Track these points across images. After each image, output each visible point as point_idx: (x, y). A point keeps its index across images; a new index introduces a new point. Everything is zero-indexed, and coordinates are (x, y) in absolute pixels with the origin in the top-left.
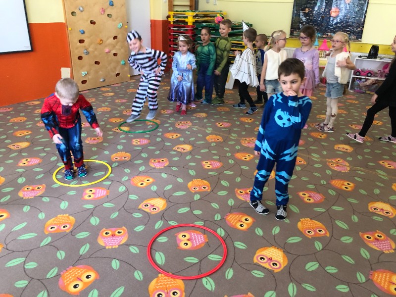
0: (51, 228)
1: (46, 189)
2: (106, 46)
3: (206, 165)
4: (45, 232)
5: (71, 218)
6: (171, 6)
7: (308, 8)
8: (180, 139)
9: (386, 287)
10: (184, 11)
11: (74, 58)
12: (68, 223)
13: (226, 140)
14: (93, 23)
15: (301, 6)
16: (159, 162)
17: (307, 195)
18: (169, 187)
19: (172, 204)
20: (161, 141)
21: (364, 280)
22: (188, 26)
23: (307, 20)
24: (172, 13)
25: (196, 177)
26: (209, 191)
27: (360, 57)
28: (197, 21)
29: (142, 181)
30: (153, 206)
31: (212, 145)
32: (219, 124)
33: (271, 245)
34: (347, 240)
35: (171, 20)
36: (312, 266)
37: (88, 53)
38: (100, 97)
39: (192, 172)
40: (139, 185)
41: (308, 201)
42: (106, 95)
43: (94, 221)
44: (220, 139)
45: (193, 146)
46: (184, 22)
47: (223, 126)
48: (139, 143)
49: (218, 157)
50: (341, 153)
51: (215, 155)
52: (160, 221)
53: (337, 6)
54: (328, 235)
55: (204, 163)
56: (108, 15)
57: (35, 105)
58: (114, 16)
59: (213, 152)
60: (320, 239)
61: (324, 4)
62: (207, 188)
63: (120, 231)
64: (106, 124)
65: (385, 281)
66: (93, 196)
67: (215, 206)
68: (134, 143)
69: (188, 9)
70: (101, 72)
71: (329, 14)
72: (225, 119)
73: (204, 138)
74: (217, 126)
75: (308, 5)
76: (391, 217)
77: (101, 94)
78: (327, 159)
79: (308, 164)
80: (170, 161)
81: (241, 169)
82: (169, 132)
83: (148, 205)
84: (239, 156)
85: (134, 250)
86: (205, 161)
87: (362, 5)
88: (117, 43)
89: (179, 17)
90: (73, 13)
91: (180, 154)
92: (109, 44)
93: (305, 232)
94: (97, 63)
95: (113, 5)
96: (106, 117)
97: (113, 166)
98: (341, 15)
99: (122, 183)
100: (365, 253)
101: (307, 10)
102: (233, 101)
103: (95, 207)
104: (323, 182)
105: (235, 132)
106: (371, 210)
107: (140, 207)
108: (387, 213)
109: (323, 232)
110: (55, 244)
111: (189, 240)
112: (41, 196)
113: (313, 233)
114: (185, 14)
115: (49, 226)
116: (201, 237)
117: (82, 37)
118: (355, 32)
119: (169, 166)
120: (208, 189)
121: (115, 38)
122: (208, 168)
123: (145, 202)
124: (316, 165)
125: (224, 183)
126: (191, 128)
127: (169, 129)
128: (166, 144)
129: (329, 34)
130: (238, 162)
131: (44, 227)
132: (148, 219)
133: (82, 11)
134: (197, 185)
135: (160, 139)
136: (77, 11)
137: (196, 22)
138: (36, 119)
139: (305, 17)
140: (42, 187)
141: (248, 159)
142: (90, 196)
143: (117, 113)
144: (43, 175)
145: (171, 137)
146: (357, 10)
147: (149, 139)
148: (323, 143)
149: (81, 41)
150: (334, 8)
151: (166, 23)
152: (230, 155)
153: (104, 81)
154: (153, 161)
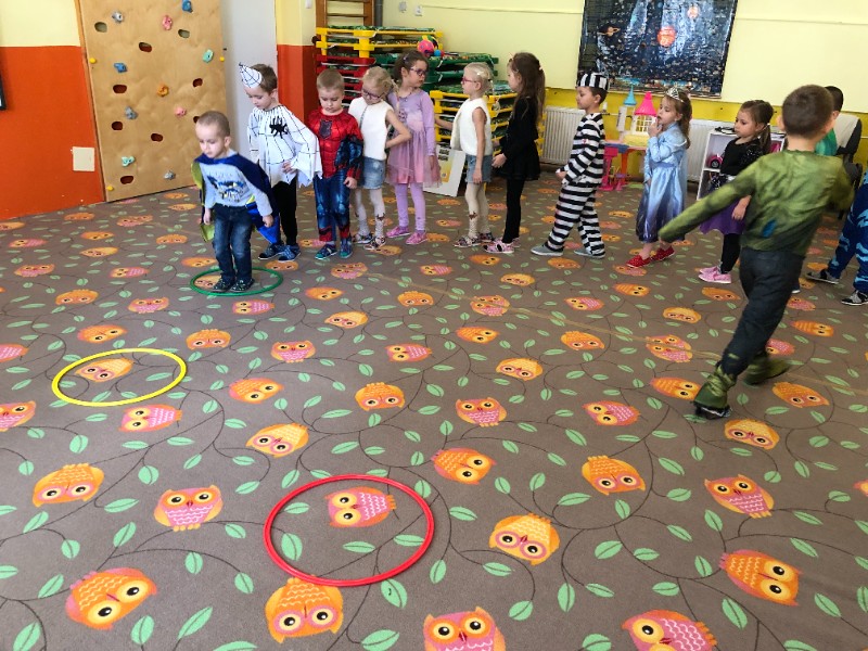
0: (49, 494)
1: (36, 411)
2: (177, 101)
3: (397, 353)
4: (34, 502)
5: (95, 470)
6: (322, 17)
7: (613, 26)
8: (342, 301)
9: (752, 583)
10: (350, 28)
11: (104, 127)
12: (88, 482)
13: (440, 302)
14: (145, 47)
15: (599, 21)
16: (293, 349)
17: (604, 409)
18: (315, 401)
19: (321, 436)
20: (298, 306)
21: (709, 571)
22: (360, 60)
23: (612, 51)
24: (323, 32)
25: (375, 378)
26: (401, 406)
27: (719, 129)
28: (381, 48)
29: (255, 390)
30: (279, 440)
31: (411, 312)
32: (427, 270)
33: (528, 511)
34: (679, 495)
35: (323, 45)
36: (608, 549)
37: (134, 116)
38: (164, 213)
39: (366, 370)
40: (248, 398)
41: (606, 422)
42: (178, 207)
43: (147, 475)
44: (429, 300)
45: (368, 314)
46: (350, 51)
47: (434, 273)
48: (248, 310)
49: (422, 338)
50: (677, 325)
51: (415, 332)
52: (292, 473)
53: (670, 23)
54: (643, 488)
55: (392, 349)
56: (180, 32)
57: (12, 231)
58: (194, 35)
59: (411, 326)
60: (625, 496)
61: (645, 20)
62: (397, 400)
63: (205, 494)
64: (176, 271)
65: (751, 571)
66: (144, 424)
67: (413, 436)
68: (239, 311)
69: (360, 22)
70: (165, 159)
71: (656, 40)
72: (440, 258)
73: (393, 299)
74: (421, 273)
75: (613, 21)
76: (767, 448)
77: (165, 207)
78: (648, 338)
79: (608, 348)
80: (318, 345)
81: (470, 359)
82: (318, 285)
83: (266, 440)
84: (468, 333)
85: (235, 531)
86: (394, 345)
87: (721, 22)
88: (201, 94)
89: (339, 40)
90: (99, 26)
91: (341, 333)
92: (183, 98)
93: (597, 483)
94: (156, 137)
95: (190, 10)
96: (176, 256)
97: (190, 359)
98: (680, 42)
99: (210, 396)
100: (712, 520)
101: (611, 31)
102: (458, 220)
103: (151, 446)
104: (638, 383)
105: (460, 285)
106: (729, 437)
107: (250, 443)
108: (759, 440)
109: (634, 482)
110: (58, 526)
111: (354, 507)
112: (26, 427)
113: (613, 485)
114: (352, 34)
115: (44, 488)
116: (380, 500)
117: (121, 79)
118: (708, 78)
119: (316, 358)
120: (399, 403)
121: (197, 82)
122: (400, 359)
123: (262, 434)
124: (625, 350)
125: (434, 390)
126: (365, 277)
127: (318, 280)
128: (309, 311)
129: (656, 81)
130: (465, 347)
131: (33, 492)
132: (267, 467)
133: (120, 22)
134: (376, 396)
135: (297, 302)
136: (108, 21)
137: (377, 51)
138: (14, 261)
139: (608, 45)
140: (26, 408)
141: (485, 340)
142: (139, 424)
143: (200, 247)
144: (28, 382)
145: (320, 297)
146: (710, 32)
147: (271, 300)
148: (640, 306)
149: (119, 89)
150: (665, 28)
151: (310, 54)
152: (448, 331)
153: (173, 177)
154: (279, 348)
